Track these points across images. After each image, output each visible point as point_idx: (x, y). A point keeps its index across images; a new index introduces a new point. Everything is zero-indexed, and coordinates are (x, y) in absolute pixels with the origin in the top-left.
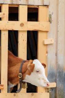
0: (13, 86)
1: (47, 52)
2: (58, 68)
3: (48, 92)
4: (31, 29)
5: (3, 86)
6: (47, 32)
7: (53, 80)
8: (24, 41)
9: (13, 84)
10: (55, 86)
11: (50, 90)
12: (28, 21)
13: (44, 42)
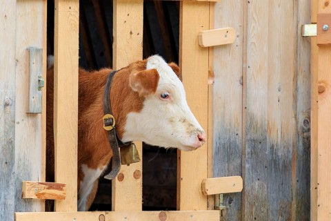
1: (211, 75)
2: (250, 126)
3: (215, 208)
5: (62, 189)
6: (210, 4)
7: (231, 168)
8: (134, 35)
10: (239, 189)
11: (221, 201)
13: (199, 38)
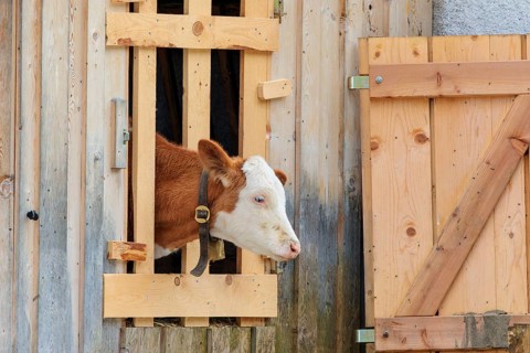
0: (167, 252)
1: (269, 129)
2: (303, 185)
3: (272, 272)
4: (224, 46)
6: (268, 53)
8: (203, 86)
9: (164, 247)
12: (213, 14)
